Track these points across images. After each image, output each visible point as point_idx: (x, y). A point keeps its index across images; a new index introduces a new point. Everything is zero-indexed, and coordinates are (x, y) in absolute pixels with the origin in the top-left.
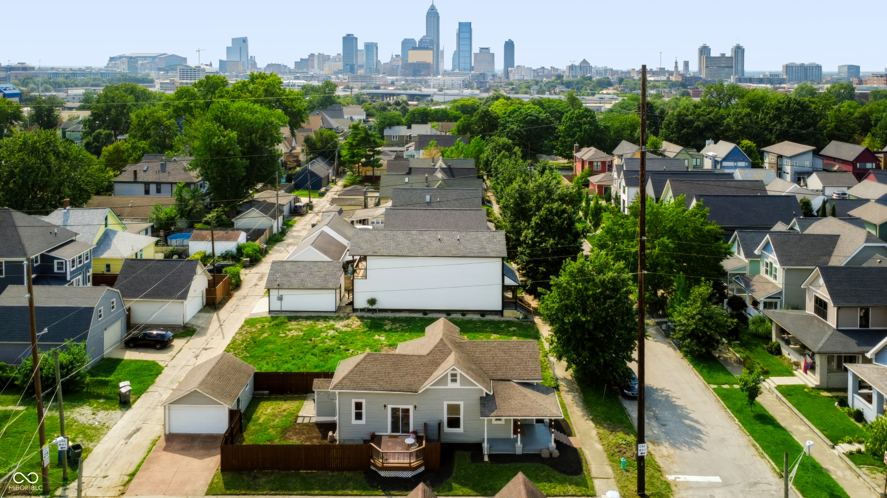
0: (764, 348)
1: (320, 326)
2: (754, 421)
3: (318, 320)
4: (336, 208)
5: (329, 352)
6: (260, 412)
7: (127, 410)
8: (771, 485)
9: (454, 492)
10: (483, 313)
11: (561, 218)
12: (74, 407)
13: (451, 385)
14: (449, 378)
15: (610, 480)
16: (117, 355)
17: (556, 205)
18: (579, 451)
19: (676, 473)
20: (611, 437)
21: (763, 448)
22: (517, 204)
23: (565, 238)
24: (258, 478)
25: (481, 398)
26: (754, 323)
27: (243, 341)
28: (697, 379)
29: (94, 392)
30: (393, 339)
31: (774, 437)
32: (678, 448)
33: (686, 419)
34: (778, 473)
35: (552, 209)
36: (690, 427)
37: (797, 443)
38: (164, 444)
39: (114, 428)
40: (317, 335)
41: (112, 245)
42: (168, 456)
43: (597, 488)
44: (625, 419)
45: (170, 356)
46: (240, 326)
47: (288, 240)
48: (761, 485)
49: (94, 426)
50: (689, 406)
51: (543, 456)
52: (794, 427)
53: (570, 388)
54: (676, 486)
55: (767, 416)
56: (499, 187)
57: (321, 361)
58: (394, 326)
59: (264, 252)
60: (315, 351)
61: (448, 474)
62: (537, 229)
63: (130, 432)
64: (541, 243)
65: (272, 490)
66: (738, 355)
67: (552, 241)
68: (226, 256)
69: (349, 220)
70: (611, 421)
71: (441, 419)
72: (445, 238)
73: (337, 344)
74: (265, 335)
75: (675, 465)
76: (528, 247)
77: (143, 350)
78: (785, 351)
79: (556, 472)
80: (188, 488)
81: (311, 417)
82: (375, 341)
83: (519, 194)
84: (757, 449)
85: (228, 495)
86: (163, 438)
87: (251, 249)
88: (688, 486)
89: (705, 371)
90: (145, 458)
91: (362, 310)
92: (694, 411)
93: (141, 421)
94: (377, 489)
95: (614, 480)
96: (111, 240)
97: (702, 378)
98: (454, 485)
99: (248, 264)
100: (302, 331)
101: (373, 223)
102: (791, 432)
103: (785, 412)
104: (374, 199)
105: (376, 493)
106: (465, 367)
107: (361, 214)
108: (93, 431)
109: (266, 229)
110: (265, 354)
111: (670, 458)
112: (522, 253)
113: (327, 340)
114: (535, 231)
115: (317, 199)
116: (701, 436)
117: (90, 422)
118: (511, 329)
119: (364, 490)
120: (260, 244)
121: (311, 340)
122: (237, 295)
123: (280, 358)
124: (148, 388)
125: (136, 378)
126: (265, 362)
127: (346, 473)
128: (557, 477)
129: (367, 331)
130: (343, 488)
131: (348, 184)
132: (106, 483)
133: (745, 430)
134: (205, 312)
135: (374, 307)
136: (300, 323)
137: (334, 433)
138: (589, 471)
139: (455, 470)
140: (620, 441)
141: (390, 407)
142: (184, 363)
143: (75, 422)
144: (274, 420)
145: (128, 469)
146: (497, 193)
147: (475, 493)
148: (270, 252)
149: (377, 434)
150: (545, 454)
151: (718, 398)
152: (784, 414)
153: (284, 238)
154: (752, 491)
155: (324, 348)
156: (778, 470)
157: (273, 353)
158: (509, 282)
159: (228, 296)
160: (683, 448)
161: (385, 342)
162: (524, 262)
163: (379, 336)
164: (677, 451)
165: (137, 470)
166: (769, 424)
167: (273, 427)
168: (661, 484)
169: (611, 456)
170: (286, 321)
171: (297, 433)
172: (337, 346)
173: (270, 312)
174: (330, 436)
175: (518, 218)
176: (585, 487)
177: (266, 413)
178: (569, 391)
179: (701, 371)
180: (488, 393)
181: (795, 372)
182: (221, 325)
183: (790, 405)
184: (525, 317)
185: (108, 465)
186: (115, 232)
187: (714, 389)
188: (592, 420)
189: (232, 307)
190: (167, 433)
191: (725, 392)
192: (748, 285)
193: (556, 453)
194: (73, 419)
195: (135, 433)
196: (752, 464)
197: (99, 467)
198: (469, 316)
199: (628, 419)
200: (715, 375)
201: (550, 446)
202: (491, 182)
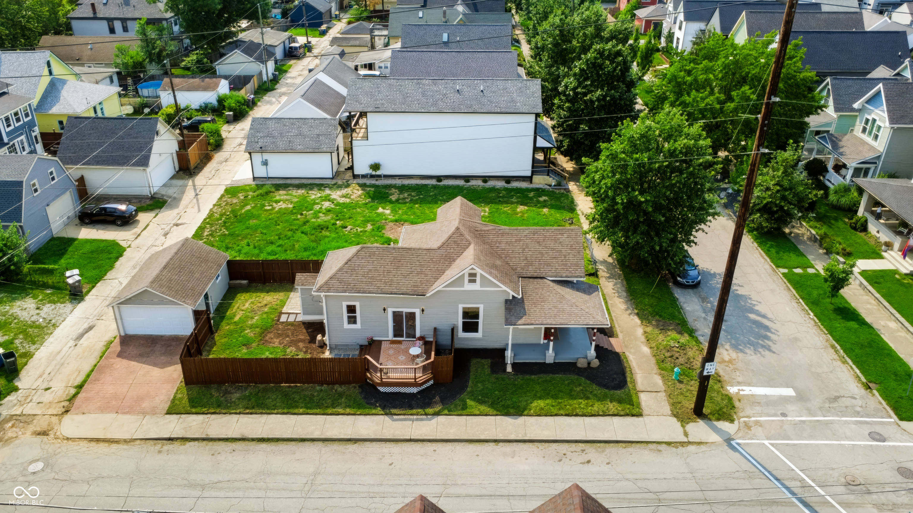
0: (845, 223)
1: (313, 197)
2: (833, 316)
3: (311, 189)
4: (337, 49)
5: (322, 229)
6: (236, 307)
7: (79, 303)
8: (855, 398)
9: (468, 411)
10: (508, 179)
11: (614, 62)
12: (14, 299)
13: (468, 287)
14: (467, 278)
15: (659, 394)
16: (70, 233)
17: (609, 45)
18: (622, 357)
19: (739, 383)
20: (661, 337)
21: (845, 351)
22: (556, 45)
23: (615, 88)
24: (230, 393)
25: (507, 301)
26: (836, 192)
27: (222, 215)
28: (763, 260)
29: (39, 281)
30: (400, 212)
31: (859, 338)
32: (741, 351)
33: (751, 313)
34: (863, 383)
35: (604, 50)
36: (755, 322)
37: (887, 344)
38: (119, 349)
39: (61, 326)
40: (310, 207)
41: (62, 98)
42: (122, 364)
43: (643, 404)
44: (677, 313)
45: (135, 233)
46: (219, 196)
47: (281, 88)
48: (843, 399)
49: (37, 323)
50: (755, 297)
51: (579, 365)
52: (882, 323)
53: (611, 274)
54: (739, 400)
55: (849, 309)
56: (531, 24)
57: (313, 241)
58: (401, 196)
59: (252, 104)
60: (306, 228)
61: (463, 388)
62: (581, 77)
63: (81, 331)
64: (585, 94)
65: (247, 408)
66: (813, 232)
67: (599, 92)
68: (204, 109)
69: (352, 65)
70: (660, 316)
71: (455, 323)
72: (466, 89)
73: (332, 219)
74: (248, 207)
75: (738, 373)
76: (568, 101)
77: (103, 227)
78: (873, 228)
79: (594, 386)
80: (145, 405)
81: (297, 314)
82: (379, 215)
83: (560, 31)
84: (836, 351)
85: (193, 414)
86: (118, 340)
87: (233, 101)
88: (754, 400)
89: (773, 250)
90: (95, 366)
91: (364, 176)
92: (760, 302)
93: (95, 316)
94: (375, 407)
95: (664, 394)
96: (59, 92)
97: (768, 260)
98: (470, 402)
99: (232, 118)
100: (292, 202)
101: (380, 67)
102: (879, 330)
103: (870, 303)
104: (383, 38)
105: (374, 411)
106: (487, 265)
107: (367, 57)
108: (36, 331)
109: (253, 76)
110: (246, 231)
111: (732, 365)
112: (559, 107)
113: (321, 215)
114: (578, 80)
115: (317, 39)
116: (769, 334)
117: (33, 319)
118: (542, 199)
119: (359, 408)
120: (246, 93)
121: (302, 214)
122: (218, 157)
123: (265, 237)
124: (105, 274)
125: (90, 262)
126: (246, 241)
127: (336, 387)
128: (595, 392)
129: (369, 202)
130: (333, 406)
131: (353, 20)
132: (48, 397)
133: (822, 327)
134: (178, 179)
135: (378, 173)
136: (290, 192)
137: (324, 336)
138: (634, 382)
139: (470, 384)
140: (672, 343)
141: (390, 311)
142: (150, 243)
143: (15, 319)
144: (252, 318)
145: (75, 379)
146: (529, 30)
147: (495, 412)
148: (259, 104)
149: (375, 339)
150: (582, 363)
151: (789, 285)
152: (869, 306)
153: (276, 87)
154: (833, 408)
155: (316, 224)
156: (864, 380)
157: (256, 230)
158: (542, 143)
159: (206, 159)
160: (748, 351)
161: (390, 217)
162: (561, 118)
163: (383, 208)
164: (740, 355)
165: (85, 382)
166: (853, 320)
167: (251, 327)
168: (722, 399)
169: (661, 362)
170: (273, 190)
171: (279, 336)
172: (332, 222)
173: (254, 178)
174: (319, 341)
175: (556, 62)
176: (630, 404)
177: (243, 308)
178: (609, 278)
179: (769, 251)
180: (516, 295)
181: (884, 254)
182: (197, 195)
183: (878, 295)
184: (559, 184)
185: (52, 374)
186: (64, 82)
187: (784, 274)
188: (638, 314)
189: (211, 171)
190: (123, 334)
191: (798, 278)
192: (836, 146)
193: (596, 363)
194: (12, 315)
195: (87, 332)
196: (831, 372)
197: (41, 376)
198: (491, 183)
199: (680, 313)
200: (785, 256)
201: (589, 355)
202: (521, 16)
